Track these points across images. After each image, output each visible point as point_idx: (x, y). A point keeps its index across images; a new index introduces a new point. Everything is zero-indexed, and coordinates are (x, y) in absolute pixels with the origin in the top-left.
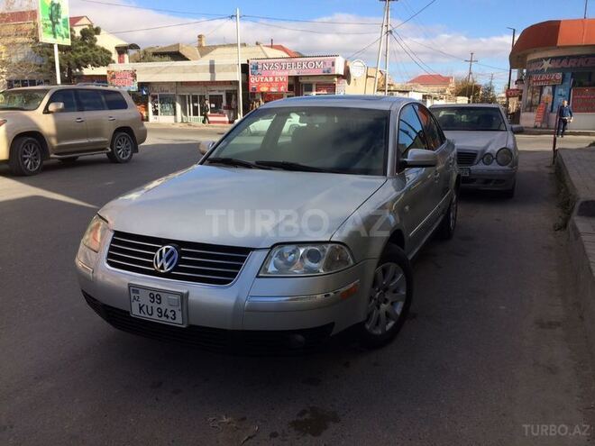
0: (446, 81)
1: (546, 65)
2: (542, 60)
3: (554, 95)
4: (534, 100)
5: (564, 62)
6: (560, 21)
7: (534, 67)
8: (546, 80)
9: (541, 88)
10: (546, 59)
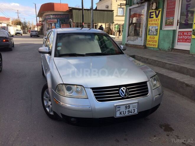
0: (8, 19)
1: (51, 16)
2: (50, 15)
3: (55, 26)
4: (49, 27)
5: (57, 16)
6: (54, 3)
7: (47, 17)
8: (52, 21)
9: (51, 24)
10: (51, 15)
